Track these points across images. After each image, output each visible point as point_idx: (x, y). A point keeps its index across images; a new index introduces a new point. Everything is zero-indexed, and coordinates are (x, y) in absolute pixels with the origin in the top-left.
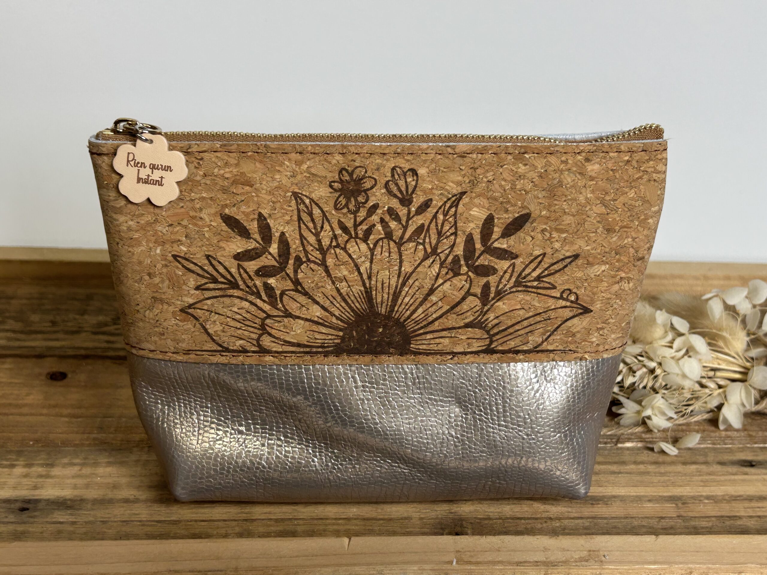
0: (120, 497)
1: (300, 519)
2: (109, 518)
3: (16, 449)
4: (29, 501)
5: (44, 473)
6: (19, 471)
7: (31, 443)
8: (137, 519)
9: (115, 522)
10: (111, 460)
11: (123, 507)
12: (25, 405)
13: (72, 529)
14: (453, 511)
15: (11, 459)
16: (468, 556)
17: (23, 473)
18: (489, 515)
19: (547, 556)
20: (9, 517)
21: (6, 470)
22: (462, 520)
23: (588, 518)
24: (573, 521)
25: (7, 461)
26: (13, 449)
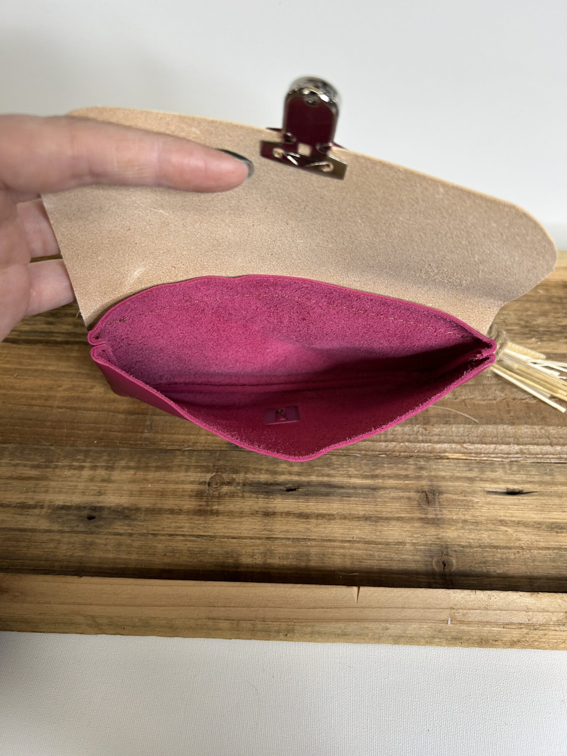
0: (166, 507)
1: (313, 539)
2: (159, 530)
3: (84, 448)
4: (94, 509)
5: (106, 477)
6: (86, 473)
7: (96, 442)
8: (181, 533)
9: (164, 535)
10: (159, 464)
11: (169, 518)
12: (90, 399)
13: (129, 542)
14: (440, 536)
15: (79, 459)
16: (460, 614)
17: (89, 476)
18: (470, 542)
19: (529, 617)
20: (80, 525)
21: (76, 472)
22: (447, 548)
23: (554, 549)
24: (541, 551)
25: (77, 462)
26: (81, 448)
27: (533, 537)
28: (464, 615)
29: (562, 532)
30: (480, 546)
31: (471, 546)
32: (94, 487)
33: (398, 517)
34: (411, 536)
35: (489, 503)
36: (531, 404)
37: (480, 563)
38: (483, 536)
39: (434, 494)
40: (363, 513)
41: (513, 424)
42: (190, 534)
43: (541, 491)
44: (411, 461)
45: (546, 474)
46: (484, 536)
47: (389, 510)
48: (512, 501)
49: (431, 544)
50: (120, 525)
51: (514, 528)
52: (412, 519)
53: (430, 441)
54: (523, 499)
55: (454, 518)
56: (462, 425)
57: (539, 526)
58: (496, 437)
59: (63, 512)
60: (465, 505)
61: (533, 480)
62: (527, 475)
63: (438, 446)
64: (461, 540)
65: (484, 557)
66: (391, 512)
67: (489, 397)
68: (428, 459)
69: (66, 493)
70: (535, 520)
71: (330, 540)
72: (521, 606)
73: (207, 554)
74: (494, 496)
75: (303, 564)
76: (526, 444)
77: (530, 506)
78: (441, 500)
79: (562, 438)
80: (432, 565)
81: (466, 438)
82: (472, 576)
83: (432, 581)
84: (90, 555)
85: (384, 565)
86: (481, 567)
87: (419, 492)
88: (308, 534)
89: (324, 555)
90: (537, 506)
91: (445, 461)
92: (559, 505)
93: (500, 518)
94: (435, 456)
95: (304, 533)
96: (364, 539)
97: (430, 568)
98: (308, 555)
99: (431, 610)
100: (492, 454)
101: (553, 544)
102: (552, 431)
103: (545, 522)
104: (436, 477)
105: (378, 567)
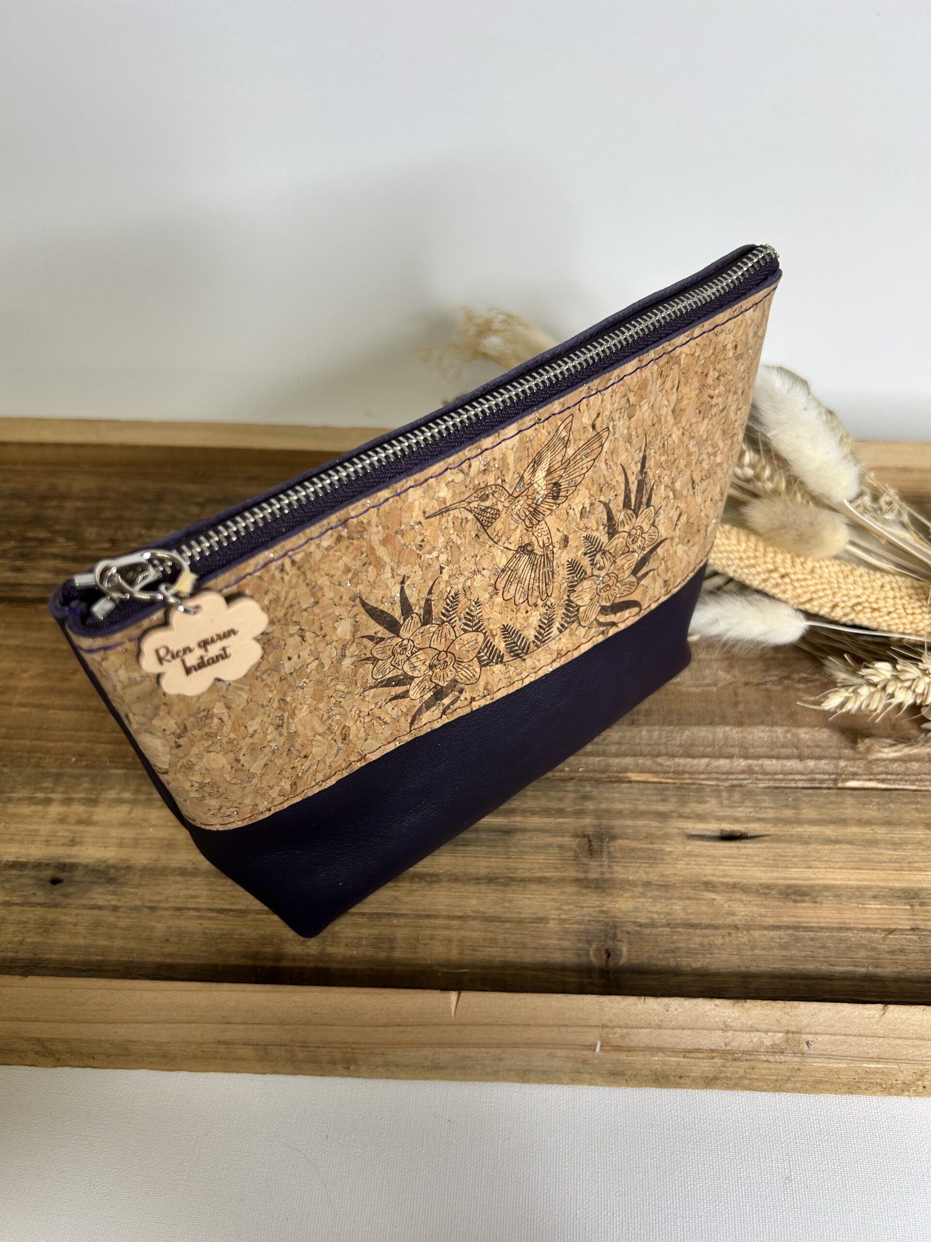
0: (174, 864)
1: (402, 915)
2: (161, 902)
3: (55, 770)
4: (63, 867)
5: (84, 816)
6: (55, 810)
7: (74, 759)
8: (194, 906)
9: (167, 909)
11: (177, 882)
13: (112, 919)
14: (605, 909)
15: (47, 788)
16: (617, 1035)
17: (59, 814)
18: (653, 918)
19: (727, 1040)
20: (38, 894)
21: (40, 808)
22: (615, 927)
23: (788, 928)
24: (766, 932)
25: (42, 792)
26: (51, 770)
27: (755, 909)
28: (622, 1037)
29: (803, 901)
30: (668, 925)
31: (653, 925)
32: (63, 831)
33: (541, 878)
34: (560, 909)
35: (688, 855)
36: (774, 691)
37: (666, 951)
38: (674, 907)
39: (602, 840)
40: (488, 870)
41: (740, 724)
42: (209, 906)
43: (776, 835)
44: (570, 786)
45: (786, 806)
46: (677, 907)
47: (528, 866)
48: (727, 851)
49: (589, 921)
50: (100, 893)
51: (726, 894)
52: (563, 880)
53: (604, 754)
54: (745, 848)
55: (631, 878)
56: (657, 727)
57: (767, 891)
58: (710, 746)
59: (14, 872)
60: (650, 858)
61: (764, 816)
62: (755, 807)
63: (616, 761)
64: (638, 914)
65: (673, 943)
66: (530, 870)
67: (707, 681)
68: (599, 782)
69: (21, 842)
70: (761, 881)
71: (428, 916)
72: (717, 1022)
73: (232, 938)
74: (699, 843)
75: (382, 955)
76: (758, 757)
77: (756, 859)
78: (612, 849)
79: (818, 746)
80: (588, 955)
81: (662, 748)
82: (653, 972)
83: (586, 980)
84: (50, 941)
85: (512, 956)
86: (668, 958)
87: (577, 836)
88: (396, 907)
89: (417, 939)
90: (766, 859)
91: (624, 785)
92: (802, 857)
93: (705, 879)
94: (609, 777)
95: (389, 904)
96: (483, 913)
97: (584, 960)
98: (392, 940)
99: (570, 1029)
100: (702, 773)
101: (787, 920)
102: (802, 736)
103: (778, 885)
104: (608, 811)
105: (502, 959)
